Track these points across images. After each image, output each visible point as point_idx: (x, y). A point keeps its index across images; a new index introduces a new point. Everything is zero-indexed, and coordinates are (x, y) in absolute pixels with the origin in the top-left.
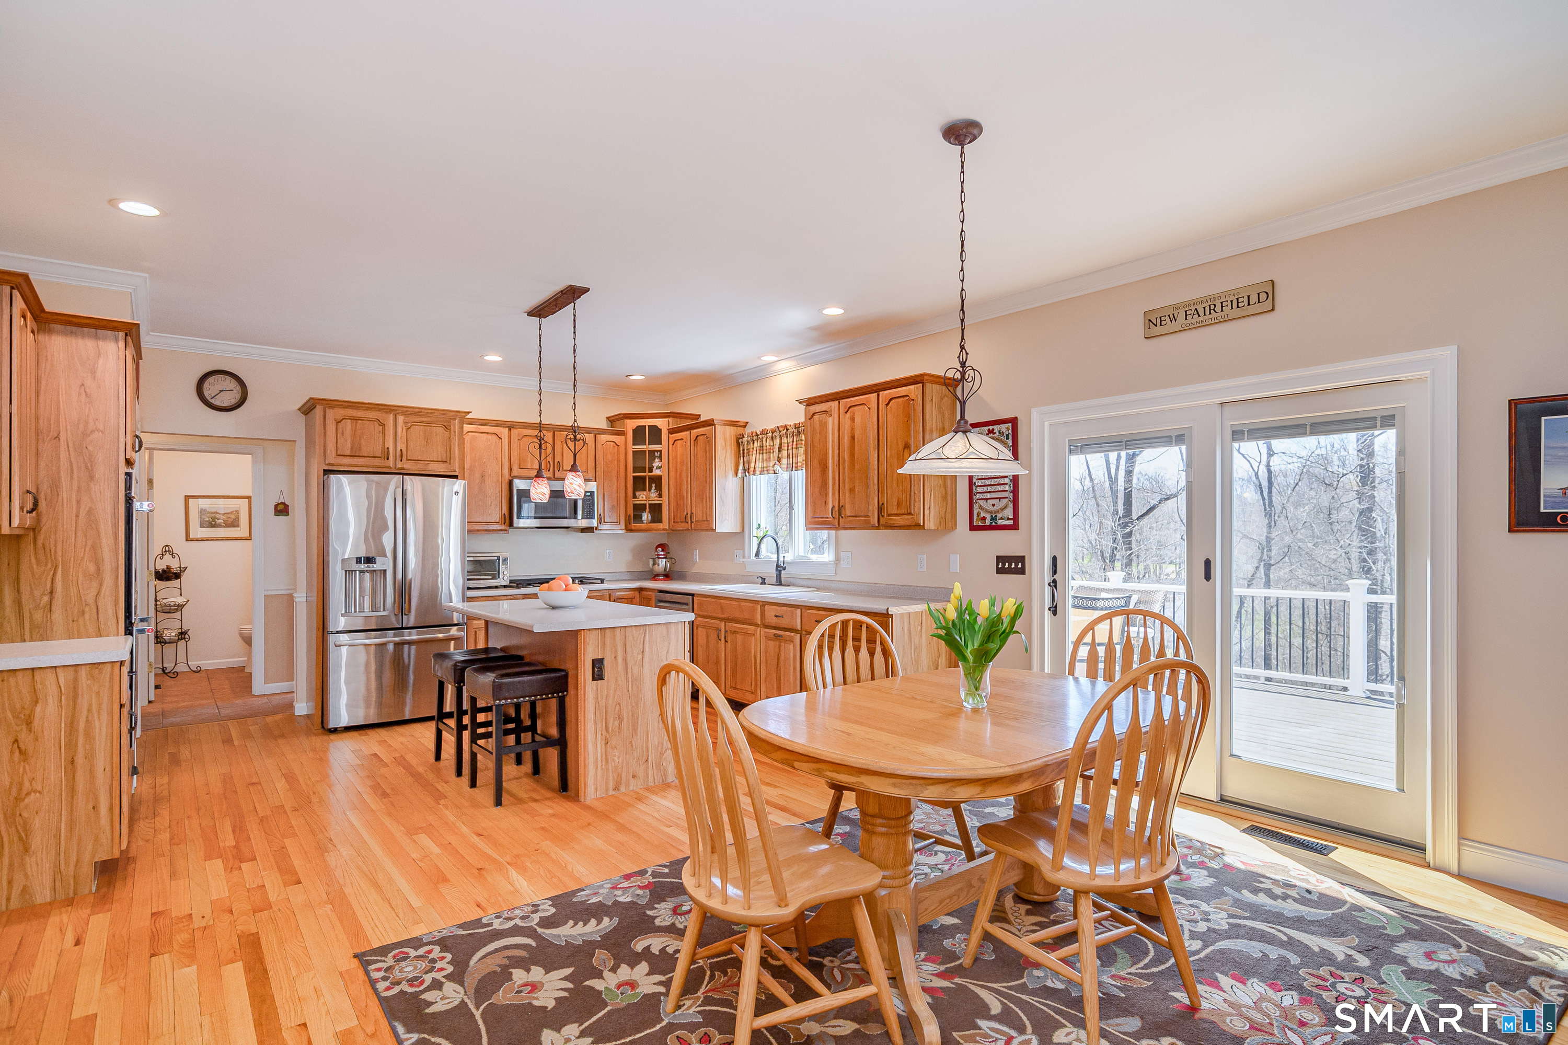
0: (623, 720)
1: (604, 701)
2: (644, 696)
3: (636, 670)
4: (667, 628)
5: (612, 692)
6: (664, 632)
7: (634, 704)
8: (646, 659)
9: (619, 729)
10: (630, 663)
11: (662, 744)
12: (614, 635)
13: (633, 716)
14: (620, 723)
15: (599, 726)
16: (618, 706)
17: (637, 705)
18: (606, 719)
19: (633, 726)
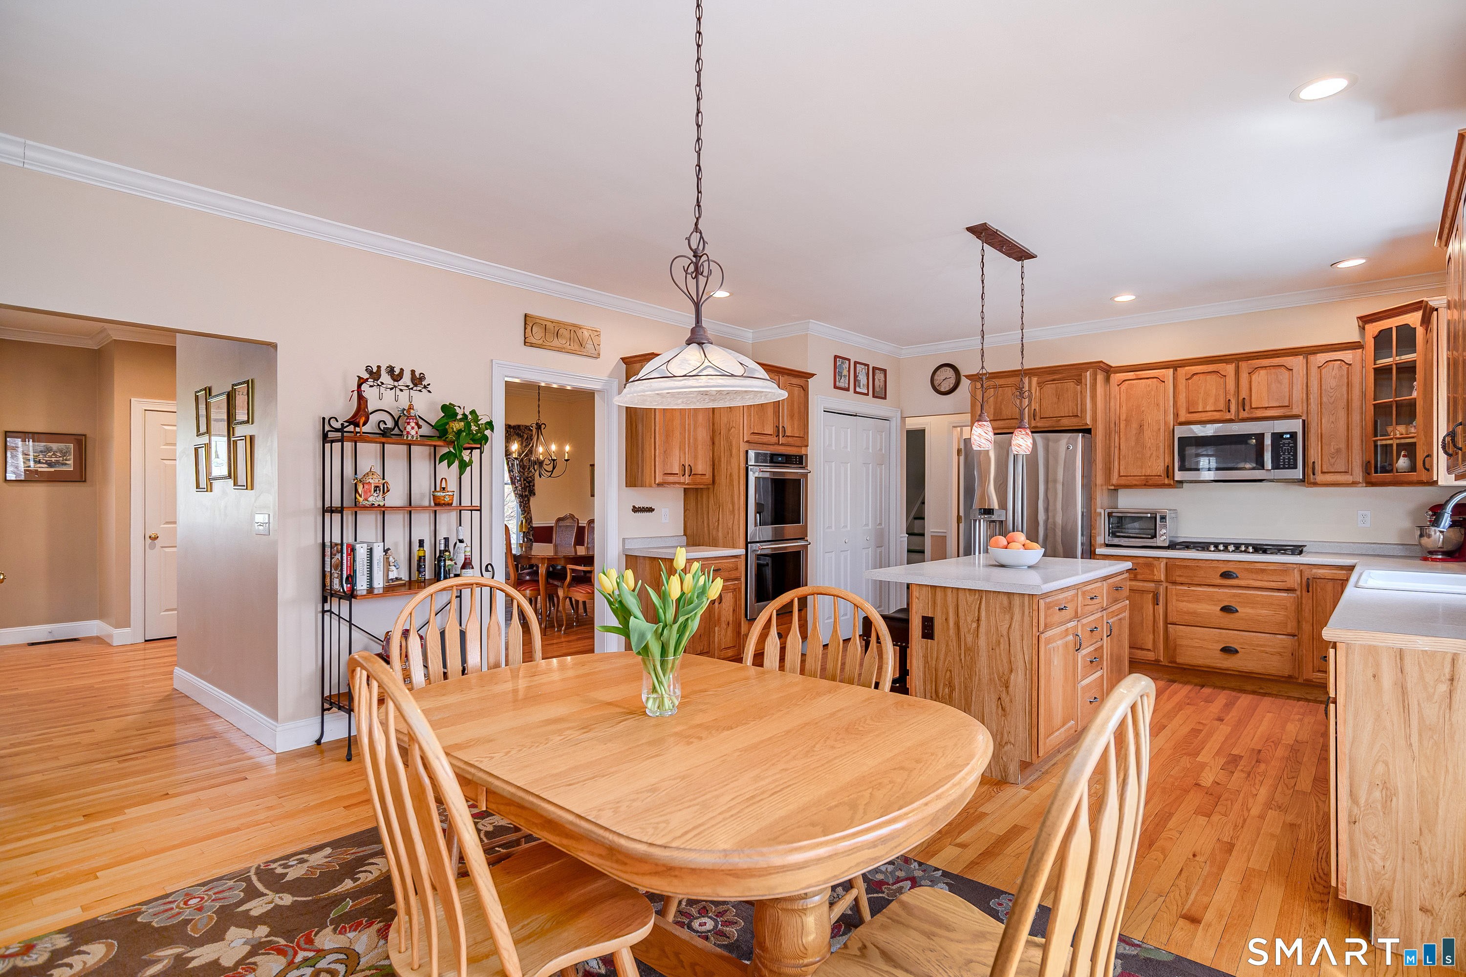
0: (954, 689)
1: (934, 662)
2: (980, 670)
3: (970, 639)
4: (1009, 598)
5: (942, 657)
6: (1006, 602)
7: (967, 676)
8: (983, 629)
9: (949, 697)
10: (964, 630)
11: (1002, 734)
12: (946, 595)
13: (966, 688)
14: (951, 692)
15: (928, 687)
16: (948, 673)
17: (971, 678)
18: (936, 682)
19: (966, 700)
